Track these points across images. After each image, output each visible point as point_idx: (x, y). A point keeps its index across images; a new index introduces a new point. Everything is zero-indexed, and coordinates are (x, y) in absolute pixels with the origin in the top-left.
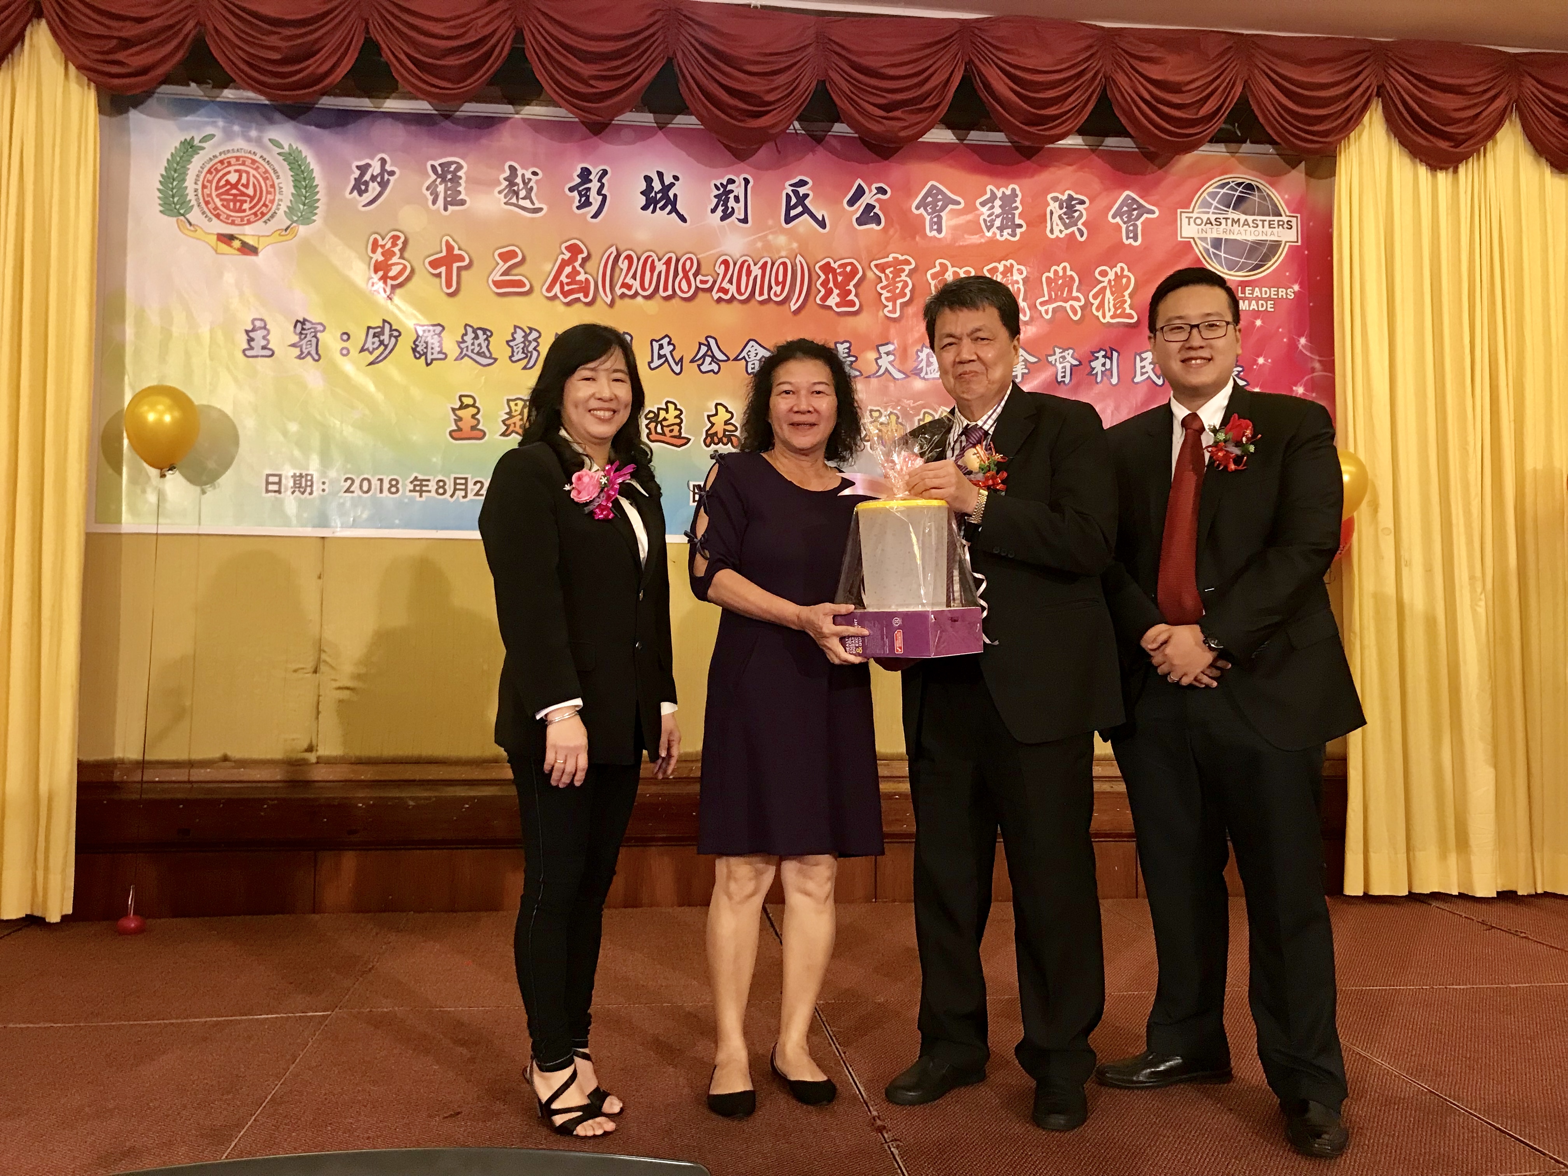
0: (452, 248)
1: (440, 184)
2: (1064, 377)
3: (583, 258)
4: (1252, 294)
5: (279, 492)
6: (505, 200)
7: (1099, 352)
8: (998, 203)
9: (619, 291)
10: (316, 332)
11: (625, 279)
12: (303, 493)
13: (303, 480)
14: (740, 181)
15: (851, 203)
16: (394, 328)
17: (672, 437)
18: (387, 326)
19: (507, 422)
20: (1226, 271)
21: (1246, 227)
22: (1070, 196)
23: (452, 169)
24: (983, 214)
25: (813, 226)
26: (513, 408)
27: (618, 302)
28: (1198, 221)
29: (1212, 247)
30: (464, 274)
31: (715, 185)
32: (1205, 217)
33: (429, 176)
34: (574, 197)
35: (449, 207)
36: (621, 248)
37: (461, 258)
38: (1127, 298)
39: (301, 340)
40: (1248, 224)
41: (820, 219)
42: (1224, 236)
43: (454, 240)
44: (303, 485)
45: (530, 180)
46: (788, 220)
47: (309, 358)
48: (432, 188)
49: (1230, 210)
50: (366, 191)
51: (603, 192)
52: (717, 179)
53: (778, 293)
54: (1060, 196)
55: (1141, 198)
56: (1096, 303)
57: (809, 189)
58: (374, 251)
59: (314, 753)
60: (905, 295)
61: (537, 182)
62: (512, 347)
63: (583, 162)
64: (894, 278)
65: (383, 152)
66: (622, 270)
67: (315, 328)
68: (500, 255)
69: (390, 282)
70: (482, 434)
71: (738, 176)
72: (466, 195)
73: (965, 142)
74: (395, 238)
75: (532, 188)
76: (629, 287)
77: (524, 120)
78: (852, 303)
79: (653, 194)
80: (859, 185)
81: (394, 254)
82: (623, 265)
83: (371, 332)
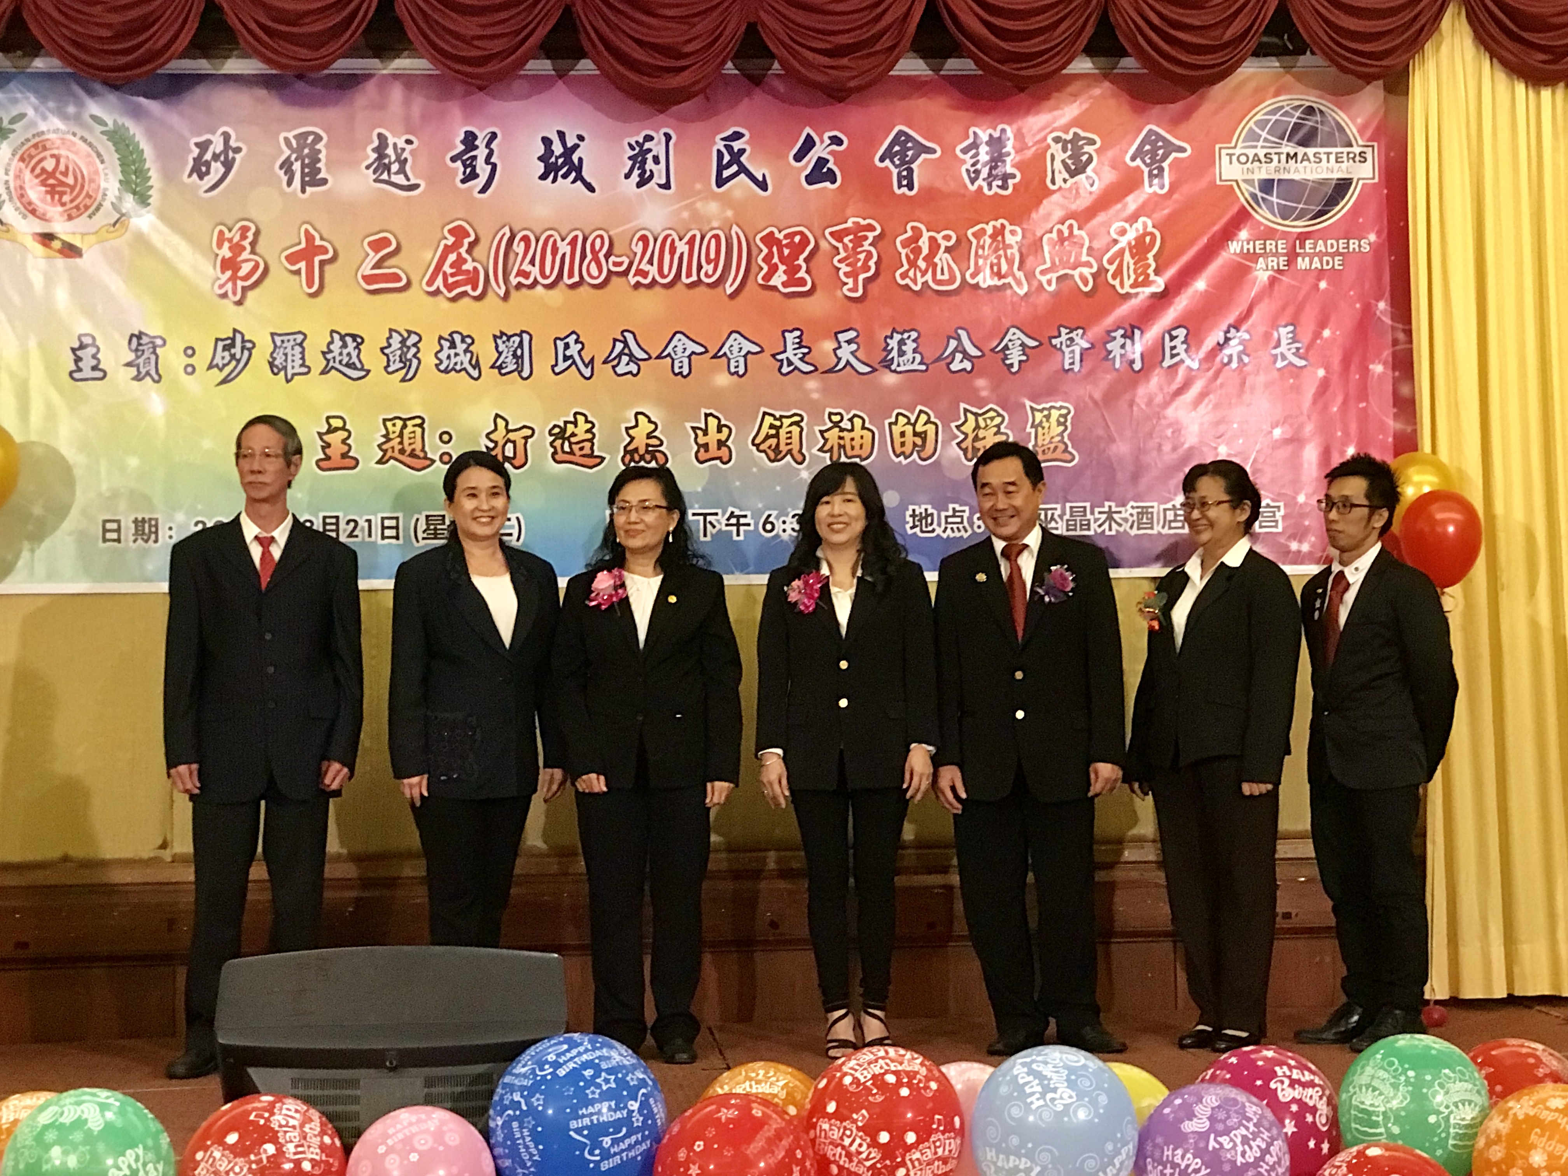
0: (313, 238)
1: (296, 160)
2: (1072, 363)
3: (470, 243)
4: (1315, 248)
5: (118, 540)
6: (374, 177)
7: (1115, 331)
8: (984, 149)
9: (514, 281)
10: (154, 348)
11: (521, 264)
12: (146, 541)
13: (147, 526)
14: (659, 137)
15: (798, 158)
16: (246, 338)
17: (584, 456)
18: (238, 338)
19: (384, 447)
20: (1280, 221)
21: (1305, 163)
22: (1075, 134)
23: (309, 141)
24: (964, 162)
25: (750, 188)
26: (391, 428)
27: (513, 293)
28: (1243, 159)
29: (1261, 190)
30: (327, 268)
31: (630, 145)
32: (1251, 153)
33: (282, 152)
34: (457, 169)
35: (308, 189)
36: (516, 230)
37: (324, 250)
38: (1151, 261)
39: (138, 357)
40: (1308, 160)
41: (761, 179)
42: (1276, 177)
43: (315, 229)
44: (147, 531)
45: (403, 150)
46: (721, 182)
47: (148, 379)
48: (287, 166)
49: (1285, 142)
50: (208, 172)
51: (492, 160)
52: (631, 136)
53: (710, 272)
54: (1064, 136)
55: (1168, 132)
56: (1112, 268)
57: (747, 143)
58: (220, 245)
59: (168, 851)
60: (869, 268)
61: (412, 152)
62: (387, 355)
63: (467, 125)
64: (854, 248)
65: (227, 124)
66: (517, 254)
67: (153, 343)
68: (369, 244)
69: (240, 284)
70: (353, 462)
71: (657, 132)
72: (328, 170)
73: (942, 73)
74: (244, 230)
75: (406, 160)
76: (526, 275)
77: (395, 77)
78: (802, 282)
79: (553, 159)
80: (808, 135)
81: (244, 249)
82: (519, 248)
83: (220, 344)
